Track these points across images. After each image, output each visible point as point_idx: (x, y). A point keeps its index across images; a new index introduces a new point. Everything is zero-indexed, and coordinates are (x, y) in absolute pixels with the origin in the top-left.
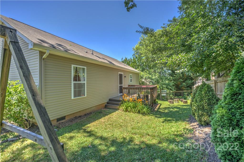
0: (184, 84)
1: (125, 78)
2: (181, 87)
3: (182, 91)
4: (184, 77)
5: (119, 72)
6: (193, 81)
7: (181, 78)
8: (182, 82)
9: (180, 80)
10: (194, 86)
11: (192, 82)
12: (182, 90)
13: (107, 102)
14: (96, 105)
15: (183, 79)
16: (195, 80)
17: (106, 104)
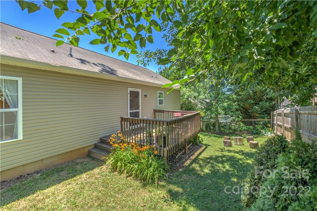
0: (255, 108)
1: (146, 98)
2: (252, 113)
3: (254, 119)
4: (256, 97)
5: (128, 88)
6: (273, 103)
7: (251, 98)
8: (252, 104)
9: (249, 101)
10: (275, 111)
11: (271, 104)
12: (254, 117)
13: (95, 144)
14: (61, 152)
15: (254, 99)
16: (277, 101)
17: (90, 148)
